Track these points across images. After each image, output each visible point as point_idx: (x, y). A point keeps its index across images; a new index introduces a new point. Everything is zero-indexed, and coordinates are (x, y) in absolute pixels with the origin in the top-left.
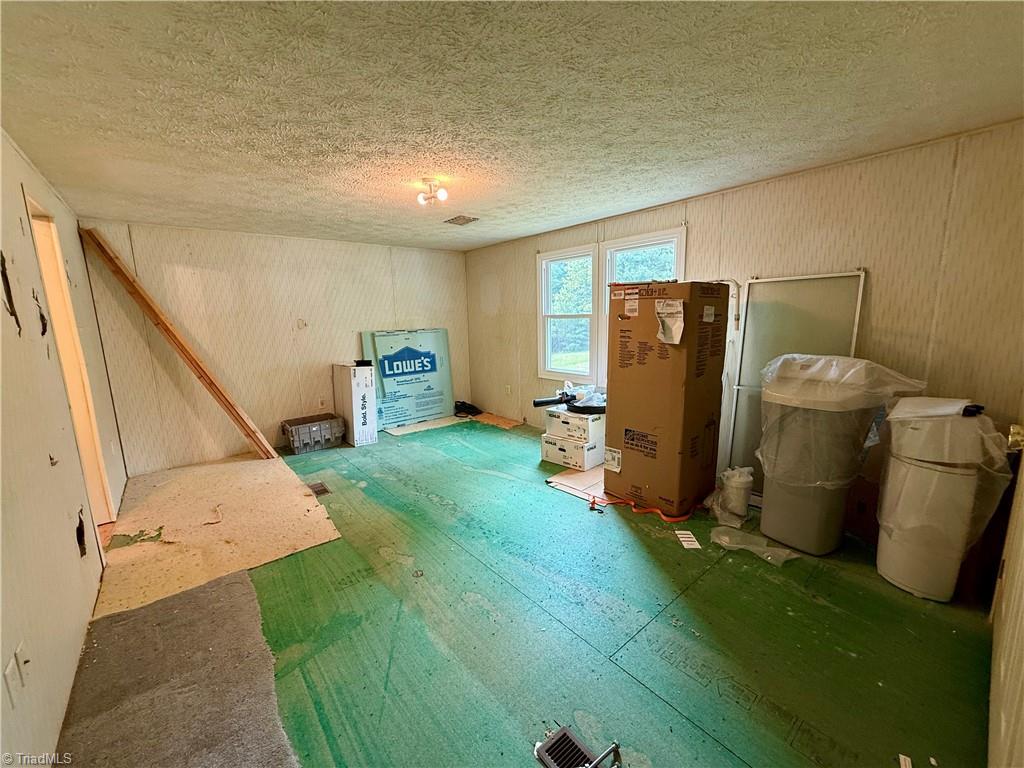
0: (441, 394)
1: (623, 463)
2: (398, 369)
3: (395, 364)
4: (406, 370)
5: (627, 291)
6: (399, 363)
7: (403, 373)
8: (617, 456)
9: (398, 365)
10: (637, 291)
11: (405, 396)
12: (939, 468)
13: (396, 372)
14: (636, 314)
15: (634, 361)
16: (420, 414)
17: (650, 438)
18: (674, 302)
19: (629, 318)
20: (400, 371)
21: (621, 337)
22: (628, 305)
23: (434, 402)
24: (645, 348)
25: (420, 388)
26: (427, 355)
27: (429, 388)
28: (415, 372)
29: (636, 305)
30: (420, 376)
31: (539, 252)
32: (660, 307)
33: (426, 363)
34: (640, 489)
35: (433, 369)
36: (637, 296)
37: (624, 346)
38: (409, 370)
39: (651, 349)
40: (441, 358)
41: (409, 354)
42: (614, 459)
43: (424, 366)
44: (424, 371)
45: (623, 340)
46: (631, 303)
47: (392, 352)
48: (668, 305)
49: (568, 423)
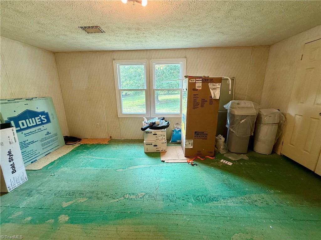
0: (56, 135)
1: (194, 145)
2: (23, 125)
3: (20, 122)
4: (29, 125)
5: (197, 79)
6: (24, 121)
7: (28, 128)
8: (191, 142)
9: (23, 123)
10: (201, 79)
11: (33, 142)
12: (274, 125)
13: (22, 127)
14: (201, 88)
15: (199, 106)
16: (45, 150)
17: (205, 133)
18: (216, 84)
19: (197, 90)
20: (26, 126)
21: (194, 97)
22: (197, 85)
23: (52, 141)
24: (204, 101)
25: (42, 135)
26: (43, 113)
27: (48, 133)
28: (37, 125)
29: (201, 85)
30: (41, 127)
31: (114, 60)
32: (211, 85)
33: (43, 119)
34: (201, 151)
35: (49, 121)
36: (201, 81)
37: (195, 100)
38: (32, 124)
39: (206, 101)
40: (52, 114)
41: (29, 114)
42: (190, 144)
43: (42, 120)
44: (42, 124)
45: (195, 98)
46: (199, 84)
47: (16, 115)
48: (213, 85)
49: (156, 134)
